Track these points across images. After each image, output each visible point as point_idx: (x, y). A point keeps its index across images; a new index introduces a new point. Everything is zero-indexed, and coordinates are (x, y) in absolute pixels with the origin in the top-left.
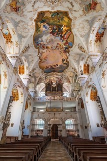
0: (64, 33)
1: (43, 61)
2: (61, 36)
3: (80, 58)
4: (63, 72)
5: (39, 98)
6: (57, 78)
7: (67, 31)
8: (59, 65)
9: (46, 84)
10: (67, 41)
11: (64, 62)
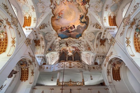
1: (57, 17)
3: (103, 7)
4: (81, 36)
5: (49, 66)
6: (74, 47)
8: (76, 26)
9: (60, 53)
11: (83, 20)
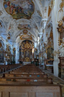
0: (14, 10)
2: (15, 8)
7: (13, 13)
10: (10, 6)
